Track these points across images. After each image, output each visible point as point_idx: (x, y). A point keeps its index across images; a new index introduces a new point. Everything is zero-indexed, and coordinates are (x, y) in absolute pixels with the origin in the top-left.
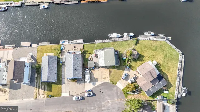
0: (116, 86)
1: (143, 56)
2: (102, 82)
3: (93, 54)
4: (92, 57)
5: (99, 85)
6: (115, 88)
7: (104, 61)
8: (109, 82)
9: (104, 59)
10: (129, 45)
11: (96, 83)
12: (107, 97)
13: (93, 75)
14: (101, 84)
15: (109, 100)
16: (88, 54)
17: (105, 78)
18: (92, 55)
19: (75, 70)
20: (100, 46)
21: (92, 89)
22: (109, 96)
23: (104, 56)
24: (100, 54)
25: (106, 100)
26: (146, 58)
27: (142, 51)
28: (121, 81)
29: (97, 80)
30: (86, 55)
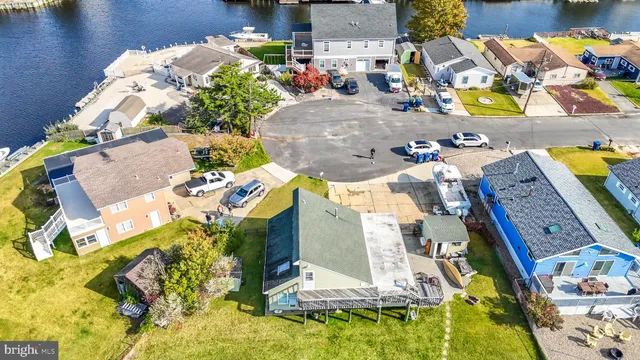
0: (295, 172)
2: (366, 182)
3: (451, 299)
4: (455, 284)
6: (302, 165)
7: (366, 236)
8: (329, 183)
9: (368, 245)
11: (396, 181)
12: (340, 144)
13: (419, 205)
14: (374, 177)
15: (332, 140)
16: (490, 300)
17: (352, 193)
18: (457, 297)
19: (534, 179)
20: (403, 357)
21: (411, 166)
22: (332, 148)
23: (371, 260)
24: (396, 266)
25: (344, 140)
26: (80, 278)
27: (84, 316)
28: (273, 184)
29: (394, 188)
30: (497, 294)
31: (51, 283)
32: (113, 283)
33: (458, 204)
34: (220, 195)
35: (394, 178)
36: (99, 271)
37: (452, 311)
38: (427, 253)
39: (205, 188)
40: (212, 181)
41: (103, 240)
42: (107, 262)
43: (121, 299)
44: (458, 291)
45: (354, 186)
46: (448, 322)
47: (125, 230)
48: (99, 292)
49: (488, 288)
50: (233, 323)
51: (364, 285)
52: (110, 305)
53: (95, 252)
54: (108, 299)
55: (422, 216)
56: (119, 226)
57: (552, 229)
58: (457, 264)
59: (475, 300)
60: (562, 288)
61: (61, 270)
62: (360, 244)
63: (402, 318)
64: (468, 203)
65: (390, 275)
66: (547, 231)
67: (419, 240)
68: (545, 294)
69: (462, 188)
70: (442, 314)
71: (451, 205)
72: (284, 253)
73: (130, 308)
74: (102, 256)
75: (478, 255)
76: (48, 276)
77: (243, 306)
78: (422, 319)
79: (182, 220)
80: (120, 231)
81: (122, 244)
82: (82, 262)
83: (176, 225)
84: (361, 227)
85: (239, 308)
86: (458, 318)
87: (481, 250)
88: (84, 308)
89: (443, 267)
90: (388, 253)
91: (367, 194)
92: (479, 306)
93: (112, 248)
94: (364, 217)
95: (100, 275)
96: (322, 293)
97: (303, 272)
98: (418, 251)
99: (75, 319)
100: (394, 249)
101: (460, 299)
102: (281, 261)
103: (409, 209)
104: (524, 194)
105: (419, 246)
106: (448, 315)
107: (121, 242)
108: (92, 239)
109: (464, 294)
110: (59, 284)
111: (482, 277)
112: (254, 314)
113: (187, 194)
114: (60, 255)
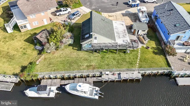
0: (91, 9)
1: (27, 40)
2: (114, 13)
5: (119, 11)
6: (93, 7)
8: (102, 13)
10: (50, 64)
11: (125, 13)
13: (132, 20)
14: (117, 12)
17: (110, 16)
19: (172, 10)
20: (125, 63)
21: (130, 8)
26: (22, 38)
27: (24, 49)
28: (83, 13)
29: (124, 15)
30: (156, 46)
31: (13, 40)
32: (33, 40)
33: (145, 19)
34: (66, 16)
35: (124, 12)
36: (28, 37)
37: (141, 51)
38: (134, 34)
39: (61, 13)
40: (63, 11)
41: (29, 28)
42: (31, 34)
43: (35, 45)
44: (143, 45)
45: (110, 14)
46: (139, 54)
47: (36, 24)
48: (29, 42)
49: (153, 44)
50: (71, 53)
51: (113, 42)
52: (32, 46)
53: (27, 31)
54: (31, 45)
55: (132, 23)
56: (33, 23)
57: (177, 25)
58: (143, 37)
59: (149, 47)
60: (178, 44)
61: (16, 36)
62: (112, 29)
63: (125, 52)
64: (148, 19)
65: (122, 39)
66: (175, 26)
67: (131, 31)
68: (172, 45)
69: (147, 14)
70: (138, 52)
71: (143, 19)
72: (87, 32)
73: (39, 47)
74: (29, 32)
75: (150, 35)
76: (12, 37)
77: (74, 48)
78: (131, 53)
79: (54, 23)
80: (34, 25)
81: (35, 29)
82: (23, 34)
83: (52, 24)
84: (113, 25)
85: (73, 49)
86: (143, 53)
87: (152, 33)
88: (24, 47)
89: (139, 38)
90: (121, 33)
91: (115, 17)
92: (150, 49)
93: (32, 30)
94: (114, 22)
95: (28, 38)
96: (99, 44)
97: (94, 37)
98: (131, 34)
99: (21, 50)
100: (124, 32)
101: (144, 47)
102: (86, 34)
103: (128, 21)
104: (168, 15)
105: (131, 32)
106: (139, 52)
107: (35, 28)
108: (25, 27)
109: (145, 46)
110: (15, 40)
111: (151, 41)
112: (78, 50)
113: (56, 15)
114: (15, 31)
